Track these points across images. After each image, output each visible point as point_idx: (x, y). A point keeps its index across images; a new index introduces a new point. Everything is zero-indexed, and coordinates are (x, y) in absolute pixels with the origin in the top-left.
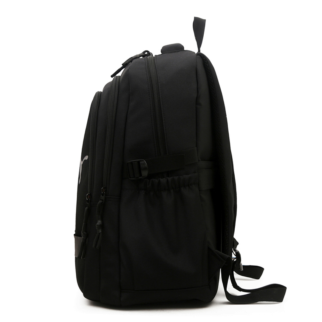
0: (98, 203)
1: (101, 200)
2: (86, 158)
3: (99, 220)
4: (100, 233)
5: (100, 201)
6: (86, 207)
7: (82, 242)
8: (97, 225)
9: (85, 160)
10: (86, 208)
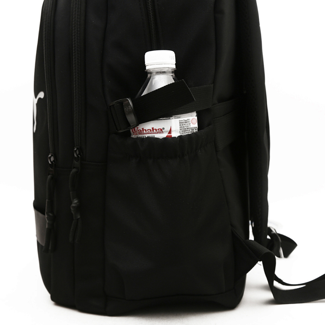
0: (71, 173)
1: (74, 168)
2: (41, 95)
3: (75, 200)
4: (78, 219)
5: (74, 170)
6: (49, 175)
7: (48, 229)
8: (74, 207)
9: (40, 99)
10: (49, 177)
